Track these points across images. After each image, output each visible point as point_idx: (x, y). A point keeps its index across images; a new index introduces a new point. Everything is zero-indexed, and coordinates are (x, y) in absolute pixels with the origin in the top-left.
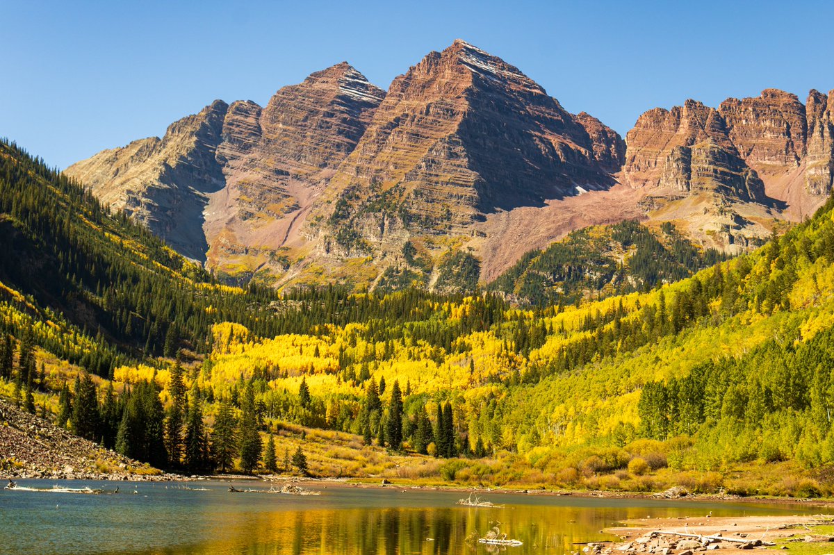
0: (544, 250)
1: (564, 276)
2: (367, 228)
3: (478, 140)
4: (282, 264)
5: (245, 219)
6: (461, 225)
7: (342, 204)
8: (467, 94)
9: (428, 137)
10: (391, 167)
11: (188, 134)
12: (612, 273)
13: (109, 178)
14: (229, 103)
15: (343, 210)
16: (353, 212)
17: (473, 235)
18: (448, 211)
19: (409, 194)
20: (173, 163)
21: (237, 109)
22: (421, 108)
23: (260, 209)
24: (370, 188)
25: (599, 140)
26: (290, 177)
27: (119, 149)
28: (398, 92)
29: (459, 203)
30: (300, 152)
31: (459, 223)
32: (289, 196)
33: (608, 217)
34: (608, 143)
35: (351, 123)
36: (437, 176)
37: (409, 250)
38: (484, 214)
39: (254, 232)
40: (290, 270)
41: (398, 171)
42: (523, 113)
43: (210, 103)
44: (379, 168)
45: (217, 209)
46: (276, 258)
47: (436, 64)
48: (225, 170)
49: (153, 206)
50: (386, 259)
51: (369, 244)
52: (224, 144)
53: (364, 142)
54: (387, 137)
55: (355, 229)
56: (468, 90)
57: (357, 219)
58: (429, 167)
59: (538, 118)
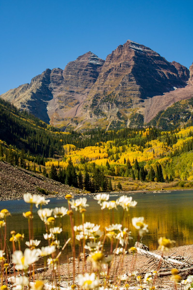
0: (165, 110)
1: (173, 118)
2: (104, 108)
3: (138, 74)
4: (75, 123)
5: (61, 109)
6: (136, 104)
7: (94, 101)
8: (134, 59)
9: (121, 75)
10: (110, 86)
11: (39, 81)
12: (190, 116)
13: (13, 99)
14: (51, 69)
15: (95, 103)
16: (98, 103)
17: (140, 107)
18: (131, 100)
19: (117, 95)
20: (35, 92)
21: (54, 71)
22: (117, 65)
23: (66, 105)
24: (103, 94)
25: (180, 70)
26: (75, 93)
27: (15, 89)
28: (109, 60)
29: (134, 97)
30: (77, 84)
31: (135, 104)
32: (75, 99)
33: (186, 97)
34: (183, 71)
35: (94, 72)
36: (126, 88)
37: (119, 114)
38: (143, 100)
39: (65, 113)
40: (79, 125)
41: (112, 87)
42: (153, 63)
43: (45, 70)
44: (106, 87)
45: (51, 106)
46: (73, 121)
47: (122, 49)
48: (52, 92)
49: (30, 107)
50: (111, 118)
51: (105, 113)
52: (51, 83)
53: (99, 78)
54: (107, 76)
55: (100, 109)
56: (134, 57)
57: (100, 105)
58: (123, 85)
59: (158, 65)
